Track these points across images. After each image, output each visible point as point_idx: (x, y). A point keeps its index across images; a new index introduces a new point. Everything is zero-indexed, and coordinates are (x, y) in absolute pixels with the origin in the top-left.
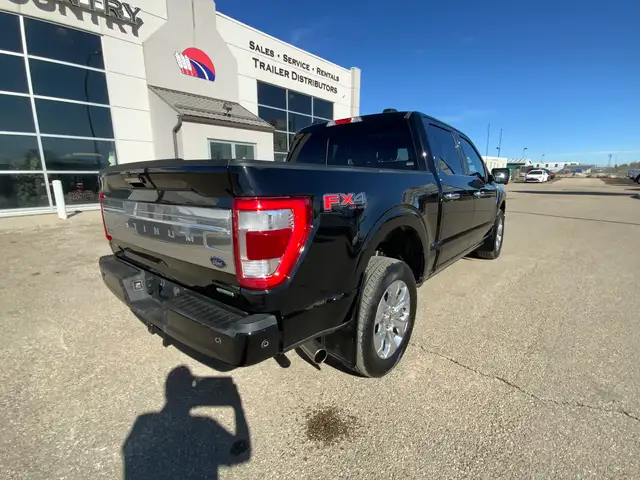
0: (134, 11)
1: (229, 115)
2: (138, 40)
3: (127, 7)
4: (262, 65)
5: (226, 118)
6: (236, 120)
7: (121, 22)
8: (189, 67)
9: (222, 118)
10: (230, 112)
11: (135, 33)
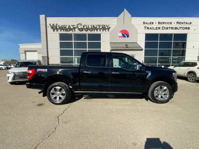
0: (108, 26)
1: (128, 47)
2: (109, 32)
3: (106, 25)
4: (148, 28)
5: (126, 48)
6: (130, 48)
7: (105, 29)
8: (121, 35)
9: (125, 48)
10: (127, 46)
11: (108, 31)
